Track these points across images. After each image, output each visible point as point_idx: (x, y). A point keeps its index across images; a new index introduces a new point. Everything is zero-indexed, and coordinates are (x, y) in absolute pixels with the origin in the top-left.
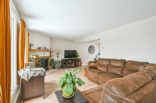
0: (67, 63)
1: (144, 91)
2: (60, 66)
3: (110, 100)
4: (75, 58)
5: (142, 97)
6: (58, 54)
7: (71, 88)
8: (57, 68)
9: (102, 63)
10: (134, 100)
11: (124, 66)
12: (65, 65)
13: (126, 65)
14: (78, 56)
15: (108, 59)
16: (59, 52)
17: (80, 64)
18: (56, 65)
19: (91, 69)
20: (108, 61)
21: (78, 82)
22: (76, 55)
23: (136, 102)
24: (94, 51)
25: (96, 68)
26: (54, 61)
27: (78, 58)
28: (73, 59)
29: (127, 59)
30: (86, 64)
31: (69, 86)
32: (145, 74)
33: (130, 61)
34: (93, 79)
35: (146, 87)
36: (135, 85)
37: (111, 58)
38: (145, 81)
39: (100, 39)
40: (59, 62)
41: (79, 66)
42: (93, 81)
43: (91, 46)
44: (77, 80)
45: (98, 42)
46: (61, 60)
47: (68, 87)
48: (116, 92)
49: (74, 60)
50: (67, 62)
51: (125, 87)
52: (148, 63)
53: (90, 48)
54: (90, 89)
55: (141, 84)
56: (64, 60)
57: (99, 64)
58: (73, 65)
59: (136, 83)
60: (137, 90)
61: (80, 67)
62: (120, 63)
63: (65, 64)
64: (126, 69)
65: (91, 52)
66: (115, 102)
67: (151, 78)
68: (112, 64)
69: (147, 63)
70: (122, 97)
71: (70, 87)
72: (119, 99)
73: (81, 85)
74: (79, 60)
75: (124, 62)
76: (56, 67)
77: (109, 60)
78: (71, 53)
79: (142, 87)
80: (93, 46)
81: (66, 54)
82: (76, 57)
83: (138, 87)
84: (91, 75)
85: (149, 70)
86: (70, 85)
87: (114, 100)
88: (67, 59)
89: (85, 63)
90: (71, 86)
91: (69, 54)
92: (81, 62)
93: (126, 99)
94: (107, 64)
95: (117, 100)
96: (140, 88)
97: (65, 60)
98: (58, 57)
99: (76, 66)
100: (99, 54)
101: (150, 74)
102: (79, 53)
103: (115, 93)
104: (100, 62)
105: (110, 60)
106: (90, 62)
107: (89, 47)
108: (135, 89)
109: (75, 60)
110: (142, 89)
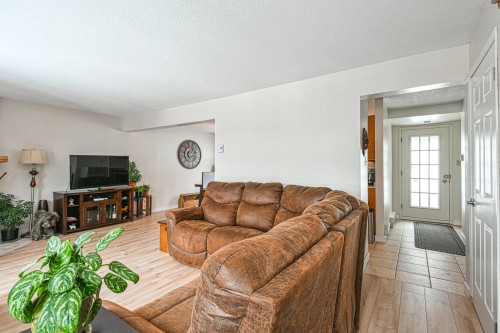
0: (83, 210)
1: (304, 266)
2: (47, 224)
3: (213, 316)
4: (125, 187)
5: (294, 282)
6: (34, 173)
7: (71, 312)
8: (28, 233)
9: (220, 198)
10: (274, 297)
11: (277, 201)
12: (73, 219)
13: (283, 198)
14: (138, 178)
15: (238, 184)
16: (41, 165)
17: (144, 208)
18: (22, 223)
19: (183, 220)
20: (237, 191)
21: (108, 278)
22: (127, 176)
23: (277, 300)
24: (197, 160)
25: (202, 217)
26: (11, 206)
27: (138, 185)
28: (116, 192)
29: (286, 180)
30: (171, 203)
31: (59, 305)
32: (312, 219)
33: (292, 186)
34: (192, 255)
35: (311, 254)
36: (284, 252)
37: (245, 180)
38: (311, 236)
39: (213, 121)
40: (44, 205)
41: (139, 214)
42: (190, 264)
43: (188, 142)
44: (103, 272)
45: (209, 127)
46: (50, 199)
47: (56, 310)
48: (230, 284)
49: (119, 194)
50: (84, 206)
51: (256, 262)
52: (330, 190)
53: (183, 149)
54: (171, 293)
55: (299, 247)
56: (68, 197)
57: (212, 202)
58: (114, 216)
59: (286, 247)
60: (288, 265)
61: (144, 220)
62: (269, 193)
63: (73, 212)
64: (282, 210)
65: (186, 164)
66: (228, 315)
67: (324, 227)
68: (247, 199)
69: (327, 190)
70: (244, 295)
71: (67, 308)
72: (237, 305)
73: (124, 287)
74: (143, 194)
75: (278, 190)
76: (23, 230)
77: (239, 188)
78: (107, 165)
79: (301, 255)
80: (194, 143)
81: (79, 170)
82: (126, 183)
83: (289, 257)
84: (181, 244)
85: (323, 207)
86: (66, 297)
87: (224, 310)
88: (85, 190)
89: (164, 204)
90: (72, 300)
91: (99, 170)
92: (149, 200)
93: (256, 298)
94: (235, 198)
95: (232, 309)
96: (296, 259)
97: (76, 197)
98: (33, 184)
99: (126, 217)
100: (213, 170)
101: (326, 218)
102: (138, 167)
103: (226, 290)
104: (213, 196)
105: (243, 188)
106: (185, 198)
107: (181, 145)
108: (283, 264)
109: (125, 193)
110: (300, 260)
